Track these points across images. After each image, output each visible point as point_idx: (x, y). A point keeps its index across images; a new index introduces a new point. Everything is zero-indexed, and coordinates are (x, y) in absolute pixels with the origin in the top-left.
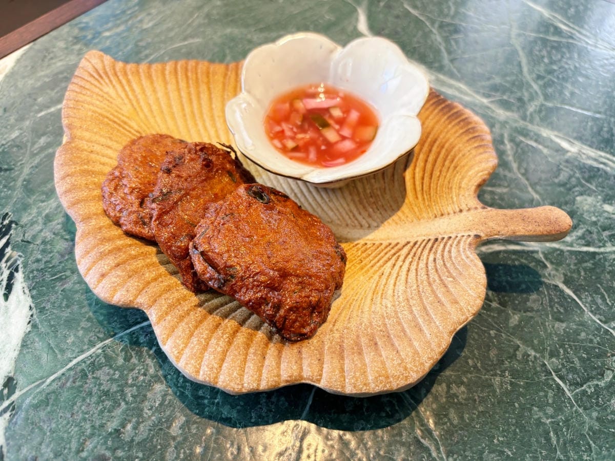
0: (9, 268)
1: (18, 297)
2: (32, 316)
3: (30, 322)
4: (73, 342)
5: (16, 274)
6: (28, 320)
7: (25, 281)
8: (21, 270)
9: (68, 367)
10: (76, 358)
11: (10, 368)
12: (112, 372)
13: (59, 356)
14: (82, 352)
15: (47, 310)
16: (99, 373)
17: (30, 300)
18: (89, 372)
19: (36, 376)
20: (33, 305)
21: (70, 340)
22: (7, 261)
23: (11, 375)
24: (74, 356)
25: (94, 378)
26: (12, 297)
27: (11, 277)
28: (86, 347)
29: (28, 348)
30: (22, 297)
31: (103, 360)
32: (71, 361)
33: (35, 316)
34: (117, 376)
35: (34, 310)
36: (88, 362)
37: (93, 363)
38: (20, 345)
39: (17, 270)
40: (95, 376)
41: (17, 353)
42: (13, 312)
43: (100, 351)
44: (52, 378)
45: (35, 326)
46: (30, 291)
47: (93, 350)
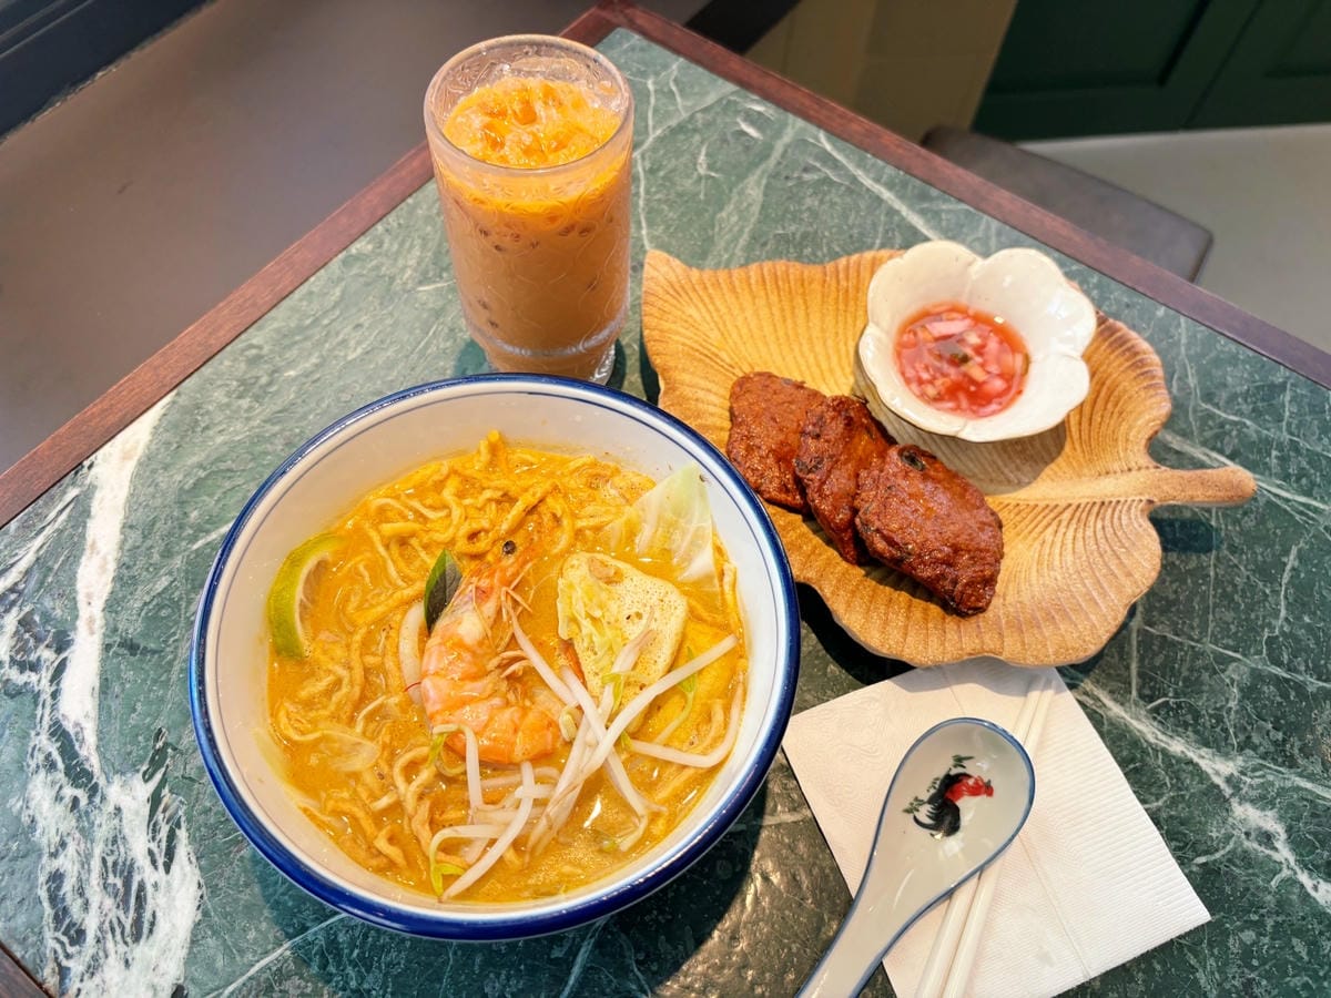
0: (167, 823)
1: (182, 868)
2: (202, 897)
3: (199, 906)
4: (255, 939)
5: (177, 831)
6: (198, 904)
7: (190, 844)
8: (183, 825)
9: (249, 974)
10: (258, 961)
11: (178, 973)
12: (303, 984)
13: (238, 958)
14: (266, 953)
15: (221, 889)
16: (287, 985)
17: (197, 871)
18: (276, 982)
19: (211, 985)
20: (202, 882)
21: (252, 935)
22: (164, 811)
23: (181, 982)
24: (256, 958)
25: (281, 991)
26: (175, 867)
27: (172, 836)
28: (270, 947)
29: (200, 945)
30: (188, 868)
31: (292, 967)
32: (253, 965)
33: (205, 898)
34: (309, 990)
35: (204, 888)
36: (274, 969)
37: (280, 970)
38: (189, 940)
39: (178, 825)
40: (282, 988)
41: (185, 951)
42: (178, 891)
43: (288, 953)
44: (231, 988)
45: (206, 914)
46: (197, 858)
47: (279, 951)
